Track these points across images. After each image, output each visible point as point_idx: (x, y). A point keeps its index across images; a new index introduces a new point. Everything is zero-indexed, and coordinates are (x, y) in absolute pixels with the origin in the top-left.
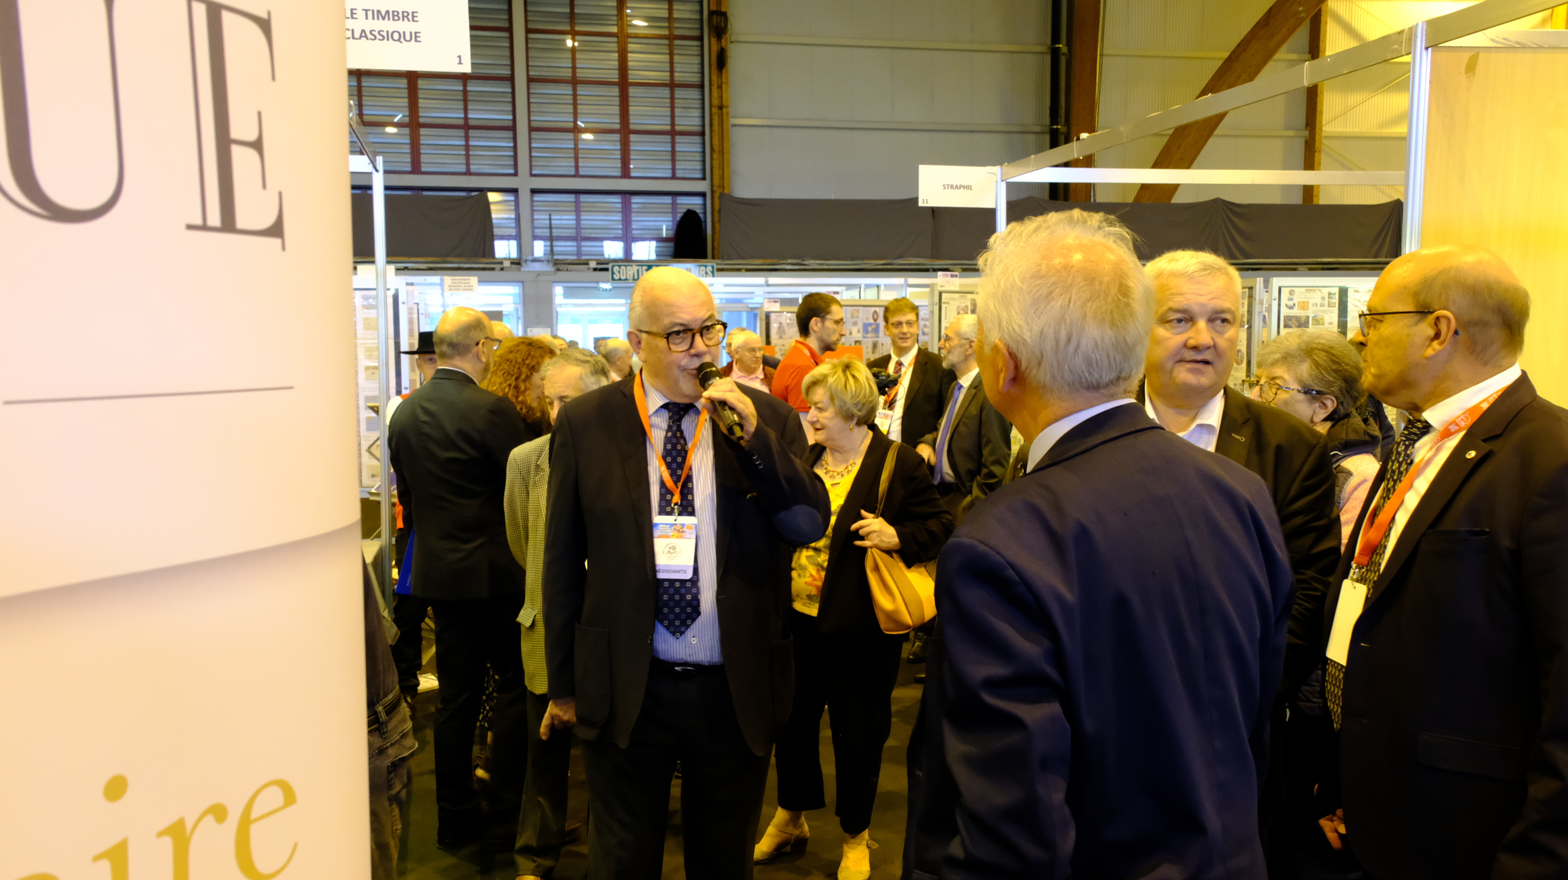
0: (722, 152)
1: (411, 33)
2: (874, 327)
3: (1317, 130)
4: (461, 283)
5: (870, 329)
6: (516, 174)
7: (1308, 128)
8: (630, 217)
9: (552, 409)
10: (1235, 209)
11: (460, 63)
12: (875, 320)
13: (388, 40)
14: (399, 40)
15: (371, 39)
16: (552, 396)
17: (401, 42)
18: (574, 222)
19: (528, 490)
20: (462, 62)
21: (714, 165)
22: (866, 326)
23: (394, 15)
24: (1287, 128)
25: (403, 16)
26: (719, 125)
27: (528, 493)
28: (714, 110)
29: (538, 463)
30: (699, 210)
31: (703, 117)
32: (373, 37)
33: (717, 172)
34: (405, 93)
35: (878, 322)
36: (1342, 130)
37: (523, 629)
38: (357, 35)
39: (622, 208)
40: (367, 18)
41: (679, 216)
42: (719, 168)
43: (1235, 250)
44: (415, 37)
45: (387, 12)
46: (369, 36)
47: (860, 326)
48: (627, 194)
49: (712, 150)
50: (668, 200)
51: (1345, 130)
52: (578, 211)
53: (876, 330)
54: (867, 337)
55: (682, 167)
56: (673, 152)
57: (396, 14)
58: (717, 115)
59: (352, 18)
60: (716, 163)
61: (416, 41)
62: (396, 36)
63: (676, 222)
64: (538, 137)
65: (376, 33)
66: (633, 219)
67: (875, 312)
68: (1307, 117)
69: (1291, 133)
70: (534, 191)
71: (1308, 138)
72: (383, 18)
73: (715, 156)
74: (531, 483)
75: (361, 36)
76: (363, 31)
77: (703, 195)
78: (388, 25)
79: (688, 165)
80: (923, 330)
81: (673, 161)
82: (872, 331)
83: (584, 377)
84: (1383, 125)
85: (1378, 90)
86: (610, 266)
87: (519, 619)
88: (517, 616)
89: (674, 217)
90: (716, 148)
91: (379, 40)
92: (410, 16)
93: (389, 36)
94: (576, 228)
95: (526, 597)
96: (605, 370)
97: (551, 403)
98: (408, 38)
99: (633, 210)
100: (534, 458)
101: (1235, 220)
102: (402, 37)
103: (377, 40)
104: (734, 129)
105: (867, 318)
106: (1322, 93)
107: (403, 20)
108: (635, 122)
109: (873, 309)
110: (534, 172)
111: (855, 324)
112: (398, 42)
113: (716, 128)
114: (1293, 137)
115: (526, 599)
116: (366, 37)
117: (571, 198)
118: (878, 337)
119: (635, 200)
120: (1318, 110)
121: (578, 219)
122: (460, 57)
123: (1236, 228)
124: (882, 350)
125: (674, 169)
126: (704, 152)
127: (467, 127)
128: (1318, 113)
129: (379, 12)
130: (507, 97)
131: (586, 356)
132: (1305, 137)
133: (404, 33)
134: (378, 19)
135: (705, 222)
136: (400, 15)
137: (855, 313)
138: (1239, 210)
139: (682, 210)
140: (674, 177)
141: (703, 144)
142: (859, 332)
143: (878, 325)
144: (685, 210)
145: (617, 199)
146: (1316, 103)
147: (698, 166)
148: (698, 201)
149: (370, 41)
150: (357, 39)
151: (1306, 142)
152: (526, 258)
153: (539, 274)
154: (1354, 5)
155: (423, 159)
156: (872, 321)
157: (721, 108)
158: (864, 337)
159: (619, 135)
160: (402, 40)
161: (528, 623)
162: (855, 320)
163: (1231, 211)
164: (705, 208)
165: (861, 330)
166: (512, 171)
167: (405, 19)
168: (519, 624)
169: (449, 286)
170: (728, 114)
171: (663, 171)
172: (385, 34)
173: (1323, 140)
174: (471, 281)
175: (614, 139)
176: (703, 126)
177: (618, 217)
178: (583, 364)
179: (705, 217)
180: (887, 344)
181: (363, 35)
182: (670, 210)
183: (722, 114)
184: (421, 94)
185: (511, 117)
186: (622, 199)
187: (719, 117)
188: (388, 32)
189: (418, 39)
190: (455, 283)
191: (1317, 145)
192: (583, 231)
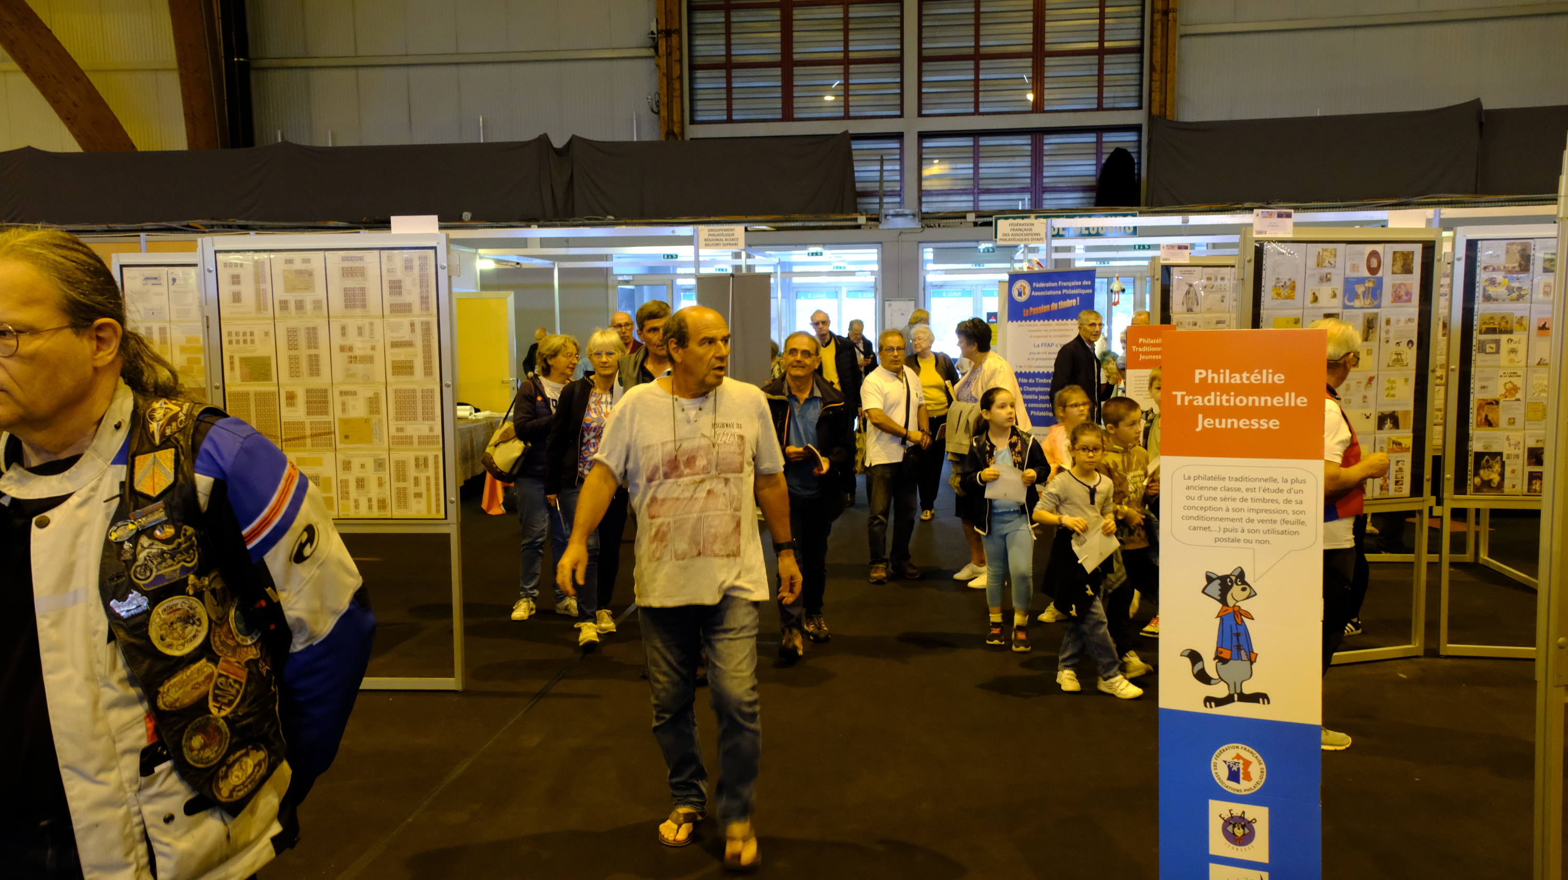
0: (1165, 71)
2: (1371, 285)
4: (722, 235)
5: (1360, 289)
6: (901, 116)
8: (1041, 161)
12: (1373, 271)
18: (971, 171)
21: (1154, 89)
22: (1350, 286)
26: (1163, 35)
28: (1157, 16)
30: (1132, 150)
31: (1142, 28)
33: (1157, 97)
34: (777, 26)
35: (1379, 274)
39: (1032, 151)
41: (1105, 158)
42: (1161, 91)
47: (1338, 284)
48: (1037, 134)
49: (1152, 69)
50: (1091, 138)
52: (976, 159)
53: (1375, 293)
54: (1352, 307)
55: (1112, 95)
56: (1101, 75)
58: (1160, 23)
60: (1156, 85)
63: (1100, 166)
64: (931, 68)
66: (1045, 163)
67: (1374, 254)
70: (923, 136)
73: (1156, 76)
77: (1137, 128)
79: (1119, 92)
80: (1484, 290)
81: (1100, 87)
82: (1364, 293)
86: (993, 219)
89: (1098, 159)
90: (1158, 66)
94: (973, 179)
99: (1045, 153)
104: (1185, 41)
105: (1354, 267)
108: (1052, 41)
109: (1369, 248)
110: (924, 112)
111: (1326, 279)
113: (1158, 40)
117: (968, 142)
118: (1378, 307)
119: (1049, 140)
121: (976, 168)
124: (1387, 332)
125: (1100, 98)
126: (1141, 74)
127: (846, 62)
130: (894, 22)
135: (1139, 163)
137: (1328, 257)
139: (1108, 150)
140: (1100, 108)
141: (1141, 63)
142: (1335, 296)
143: (1379, 283)
144: (1112, 150)
145: (1026, 140)
147: (1133, 92)
148: (1131, 137)
152: (887, 212)
153: (901, 232)
155: (797, 103)
156: (1366, 274)
157: (1166, 13)
158: (1345, 307)
159: (1031, 60)
162: (1325, 271)
164: (1140, 147)
165: (1340, 293)
166: (898, 113)
169: (705, 240)
170: (1175, 21)
171: (1083, 101)
174: (735, 232)
175: (1025, 64)
176: (1142, 39)
177: (1027, 162)
179: (1140, 158)
180: (1398, 321)
182: (1094, 151)
183: (1168, 21)
184: (796, 25)
185: (898, 47)
186: (1032, 139)
187: (1163, 25)
190: (714, 235)
192: (981, 182)
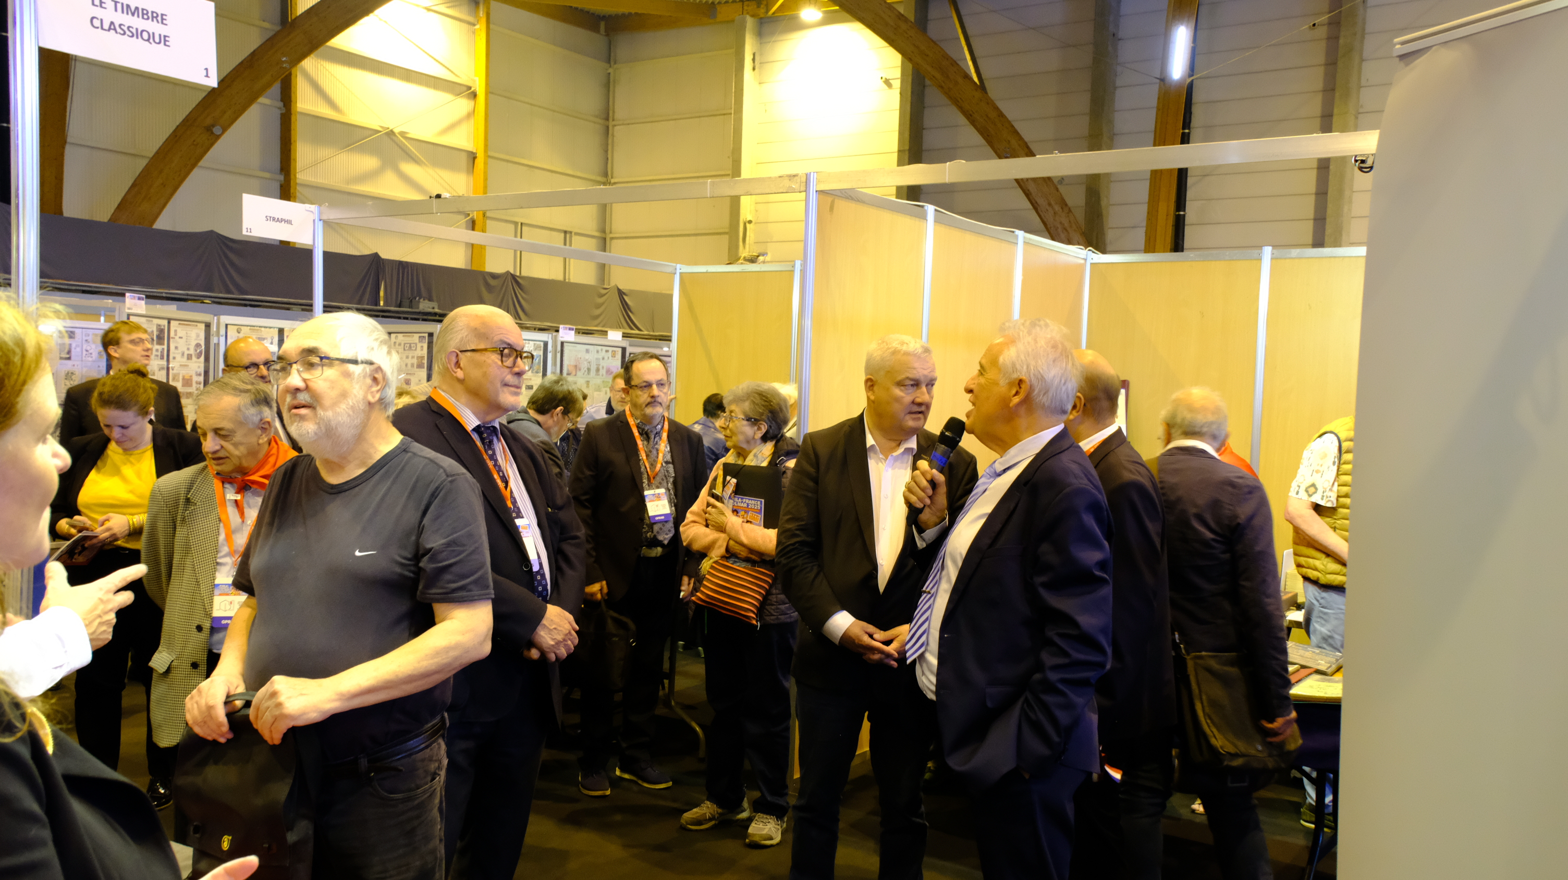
1: (160, 35)
3: (292, 177)
7: (283, 173)
9: (206, 440)
10: (230, 244)
11: (207, 76)
13: (137, 38)
14: (148, 40)
15: (120, 33)
16: (205, 428)
17: (151, 43)
19: (175, 525)
20: (209, 75)
23: (144, 14)
24: (263, 169)
25: (153, 17)
27: (175, 528)
29: (189, 496)
32: (122, 32)
36: (313, 180)
37: (155, 675)
38: (106, 26)
40: (116, 10)
43: (231, 286)
44: (164, 40)
45: (137, 8)
46: (119, 30)
51: (316, 180)
57: (145, 12)
59: (101, 6)
61: (165, 44)
62: (145, 35)
65: (125, 28)
68: (281, 162)
69: (267, 175)
71: (283, 182)
72: (133, 14)
74: (179, 518)
75: (109, 29)
76: (112, 23)
78: (138, 23)
83: (243, 409)
84: (349, 182)
85: (344, 149)
87: (151, 664)
88: (150, 660)
91: (128, 36)
92: (160, 18)
93: (138, 34)
95: (162, 639)
96: (268, 400)
97: (205, 435)
98: (157, 40)
100: (183, 491)
101: (232, 256)
102: (150, 38)
103: (126, 36)
106: (295, 141)
107: (153, 20)
112: (147, 43)
114: (269, 179)
115: (162, 642)
116: (115, 29)
120: (292, 157)
122: (206, 69)
123: (232, 264)
128: (292, 161)
129: (128, 6)
131: (246, 383)
132: (280, 181)
133: (153, 34)
134: (127, 13)
136: (150, 15)
138: (234, 245)
146: (290, 150)
149: (119, 35)
150: (105, 30)
151: (281, 186)
154: (319, 65)
160: (151, 40)
161: (162, 669)
163: (227, 246)
167: (155, 19)
168: (151, 670)
172: (134, 31)
173: (298, 188)
178: (243, 394)
181: (112, 27)
188: (137, 30)
189: (167, 43)
191: (292, 191)
